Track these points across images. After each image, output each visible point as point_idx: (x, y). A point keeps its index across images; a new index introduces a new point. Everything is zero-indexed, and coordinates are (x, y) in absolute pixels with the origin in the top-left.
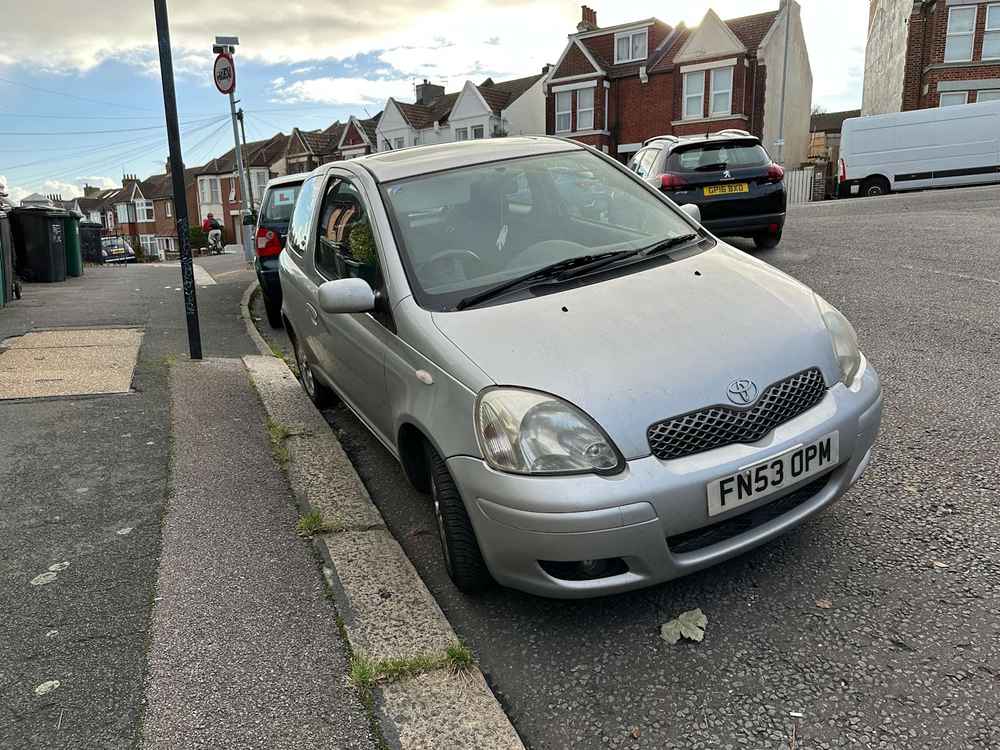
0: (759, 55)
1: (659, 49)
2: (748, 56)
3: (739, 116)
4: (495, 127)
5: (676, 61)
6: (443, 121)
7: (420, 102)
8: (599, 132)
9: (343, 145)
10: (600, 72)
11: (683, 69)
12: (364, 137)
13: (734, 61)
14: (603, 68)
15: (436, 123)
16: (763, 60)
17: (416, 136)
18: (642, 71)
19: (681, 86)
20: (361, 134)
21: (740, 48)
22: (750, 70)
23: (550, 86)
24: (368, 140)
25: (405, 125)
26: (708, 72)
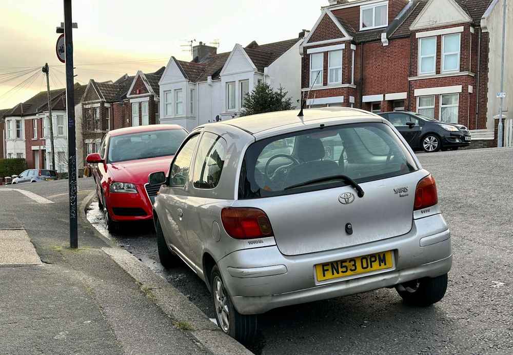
0: (482, 24)
1: (398, 18)
2: (473, 25)
3: (466, 73)
4: (259, 81)
5: (411, 28)
6: (216, 76)
7: (196, 60)
8: (347, 85)
9: (131, 94)
10: (347, 37)
11: (418, 35)
12: (149, 87)
13: (461, 29)
14: (350, 34)
15: (209, 78)
16: (485, 28)
17: (192, 87)
18: (384, 36)
19: (416, 48)
20: (147, 85)
21: (467, 19)
22: (475, 36)
23: (305, 49)
24: (152, 90)
25: (184, 79)
26: (439, 37)
